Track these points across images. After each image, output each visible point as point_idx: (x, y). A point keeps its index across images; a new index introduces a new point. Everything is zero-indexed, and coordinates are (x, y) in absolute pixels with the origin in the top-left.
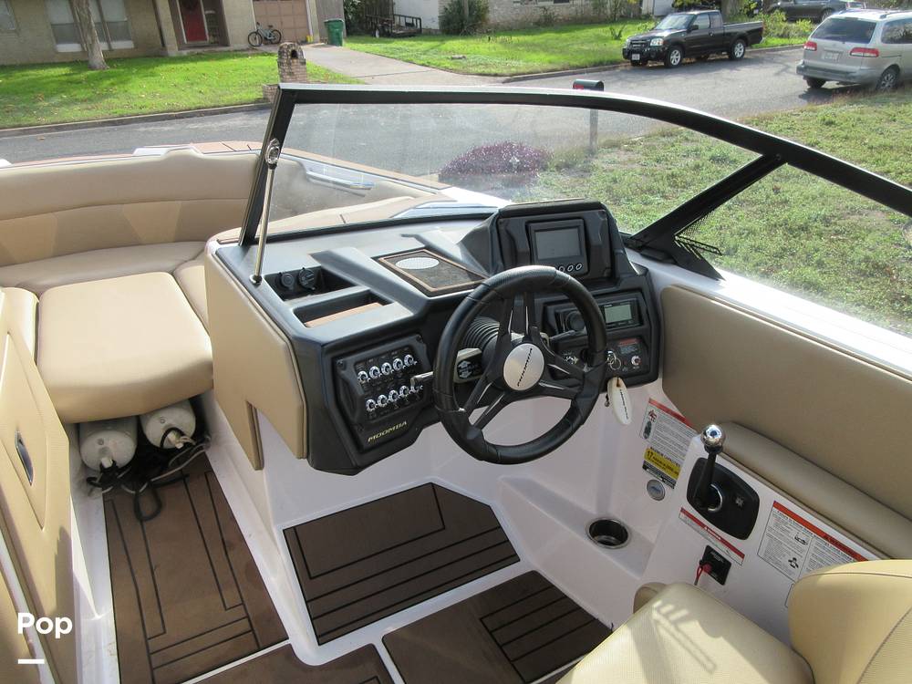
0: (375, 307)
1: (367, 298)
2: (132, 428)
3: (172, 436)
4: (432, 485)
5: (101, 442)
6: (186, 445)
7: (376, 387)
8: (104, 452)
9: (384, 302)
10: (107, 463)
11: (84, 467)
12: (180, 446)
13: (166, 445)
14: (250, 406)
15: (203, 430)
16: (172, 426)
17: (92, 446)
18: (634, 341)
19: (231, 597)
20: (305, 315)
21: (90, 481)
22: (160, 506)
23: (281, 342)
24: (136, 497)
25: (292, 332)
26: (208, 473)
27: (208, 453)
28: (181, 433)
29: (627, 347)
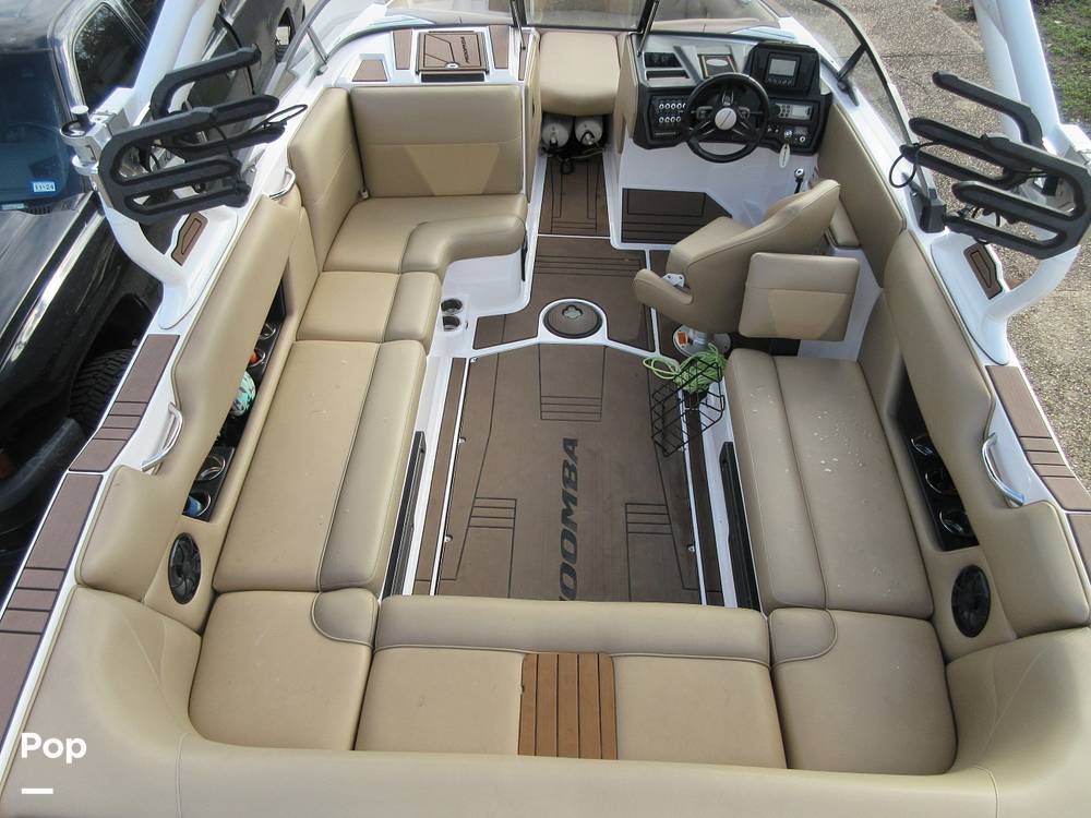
0: (683, 78)
1: (683, 74)
2: (570, 126)
3: (588, 136)
4: (705, 194)
5: (553, 129)
6: (594, 145)
7: (666, 113)
8: (554, 134)
9: (687, 77)
10: (554, 141)
11: (542, 141)
12: (590, 143)
13: (584, 142)
14: (624, 119)
15: (605, 139)
16: (590, 130)
17: (549, 129)
18: (805, 129)
19: (592, 215)
20: (650, 75)
21: (544, 149)
22: (572, 170)
23: (636, 84)
24: (563, 163)
25: (641, 81)
26: (600, 163)
27: (604, 154)
28: (593, 136)
29: (800, 131)
